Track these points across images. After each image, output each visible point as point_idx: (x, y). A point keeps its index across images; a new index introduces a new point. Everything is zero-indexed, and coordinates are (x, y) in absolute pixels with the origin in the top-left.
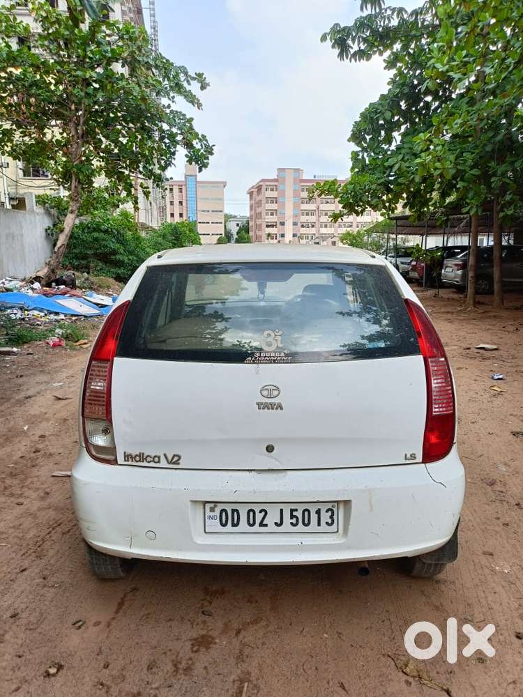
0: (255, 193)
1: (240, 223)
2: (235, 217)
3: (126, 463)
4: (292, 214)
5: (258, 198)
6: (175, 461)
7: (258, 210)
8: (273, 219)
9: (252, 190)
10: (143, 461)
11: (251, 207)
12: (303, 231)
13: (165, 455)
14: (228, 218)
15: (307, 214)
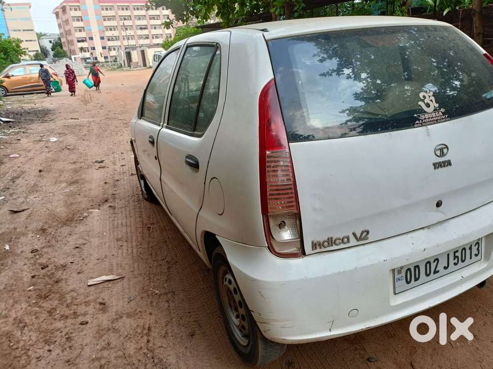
0: (60, 14)
1: (52, 40)
2: (45, 35)
3: (315, 251)
4: (97, 31)
5: (65, 18)
6: (363, 237)
7: (67, 28)
8: (83, 35)
9: (57, 10)
10: (332, 245)
11: (60, 26)
12: (110, 44)
13: (354, 234)
14: (40, 36)
15: (111, 30)
